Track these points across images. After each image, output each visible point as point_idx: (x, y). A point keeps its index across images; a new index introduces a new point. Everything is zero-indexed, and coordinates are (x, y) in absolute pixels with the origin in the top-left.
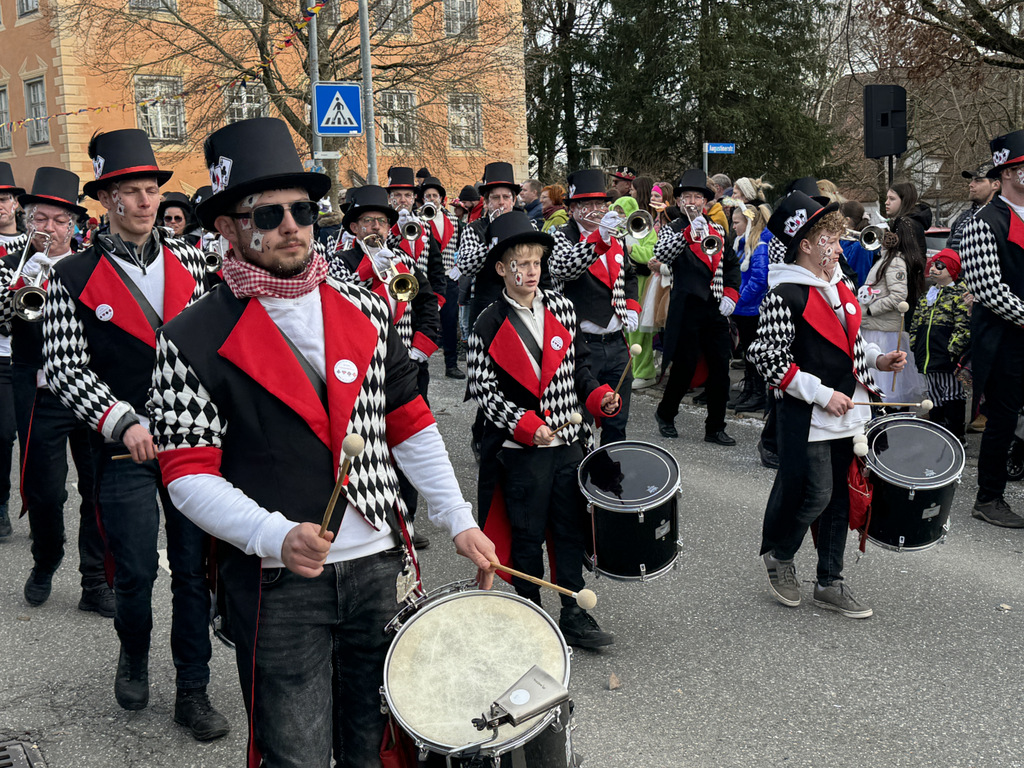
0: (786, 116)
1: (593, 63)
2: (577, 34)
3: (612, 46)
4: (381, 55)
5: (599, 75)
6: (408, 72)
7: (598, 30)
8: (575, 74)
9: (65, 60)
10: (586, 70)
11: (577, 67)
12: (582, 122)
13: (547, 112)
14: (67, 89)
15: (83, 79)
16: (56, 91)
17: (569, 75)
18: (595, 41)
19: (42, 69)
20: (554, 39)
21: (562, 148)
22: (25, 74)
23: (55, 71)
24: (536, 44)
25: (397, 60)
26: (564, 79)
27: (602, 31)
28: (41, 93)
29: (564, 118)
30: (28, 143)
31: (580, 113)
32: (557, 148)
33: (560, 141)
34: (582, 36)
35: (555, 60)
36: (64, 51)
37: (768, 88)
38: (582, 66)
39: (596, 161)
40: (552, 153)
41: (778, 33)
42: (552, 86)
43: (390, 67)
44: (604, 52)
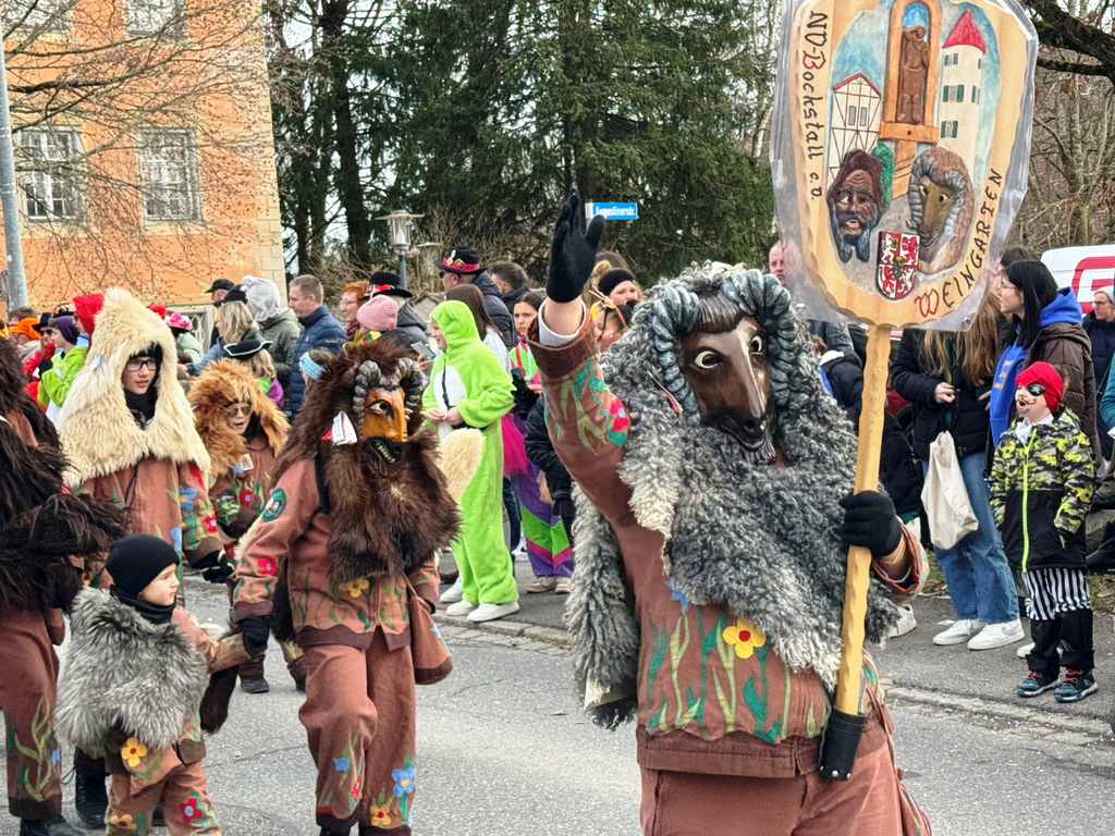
0: (708, 153)
1: (381, 71)
2: (353, 27)
3: (411, 44)
4: (22, 69)
5: (394, 94)
6: (65, 97)
7: (389, 18)
8: (354, 93)
10: (373, 84)
11: (355, 81)
12: (369, 172)
13: (314, 157)
17: (343, 94)
18: (384, 38)
20: (314, 38)
21: (336, 216)
24: (283, 43)
25: (50, 76)
26: (336, 102)
27: (395, 21)
29: (339, 166)
32: (328, 217)
33: (332, 203)
34: (361, 30)
35: (319, 68)
37: (677, 109)
38: (366, 80)
39: (400, 237)
40: (321, 225)
41: (687, 22)
42: (314, 114)
43: (38, 88)
44: (400, 55)
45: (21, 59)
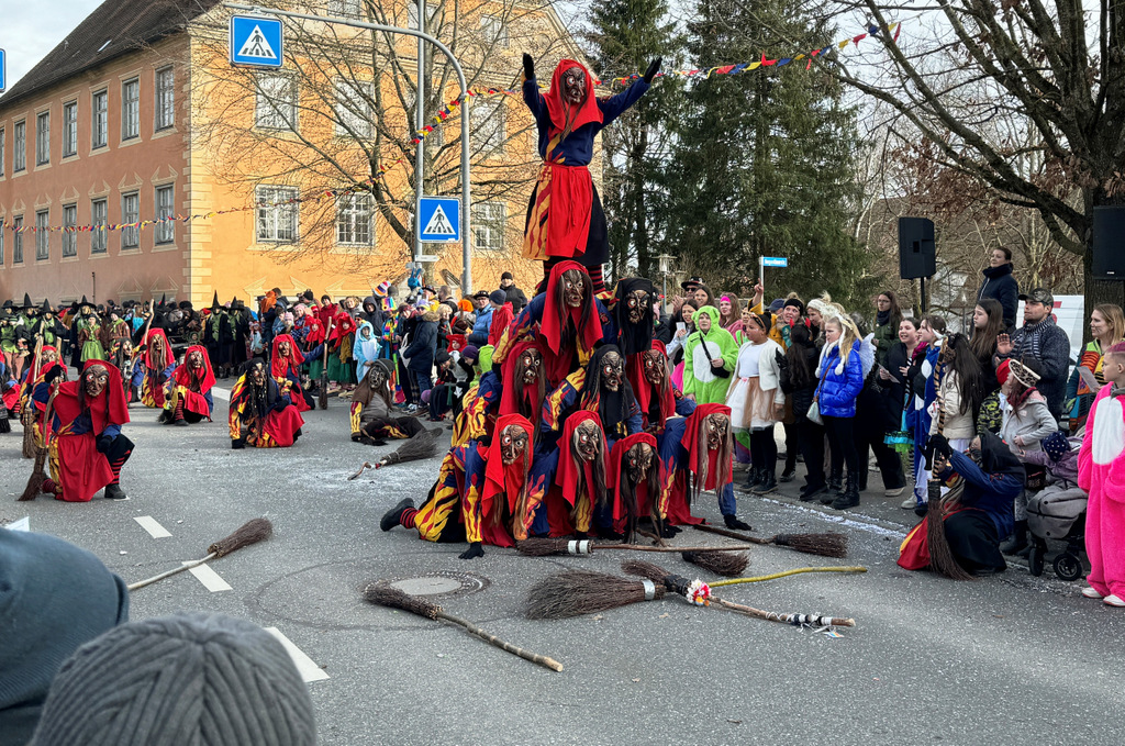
1: (661, 181)
2: (648, 158)
3: (678, 168)
4: (479, 173)
5: (667, 193)
6: (499, 188)
7: (666, 155)
8: (646, 192)
9: (194, 170)
10: (656, 188)
11: (647, 186)
12: (652, 232)
13: (623, 222)
14: (194, 195)
15: (209, 187)
16: (185, 197)
17: (640, 192)
18: (664, 164)
19: (173, 177)
20: (628, 163)
21: (633, 254)
22: (156, 181)
23: (186, 179)
24: (612, 165)
25: (492, 177)
26: (636, 196)
27: (670, 155)
28: (170, 199)
29: (636, 228)
30: (154, 242)
31: (651, 224)
32: (629, 254)
33: (631, 247)
34: (653, 159)
35: (629, 178)
36: (194, 162)
38: (653, 185)
39: (664, 268)
40: (625, 258)
41: (822, 163)
42: (626, 202)
43: (485, 183)
44: (670, 173)
45: (479, 168)
